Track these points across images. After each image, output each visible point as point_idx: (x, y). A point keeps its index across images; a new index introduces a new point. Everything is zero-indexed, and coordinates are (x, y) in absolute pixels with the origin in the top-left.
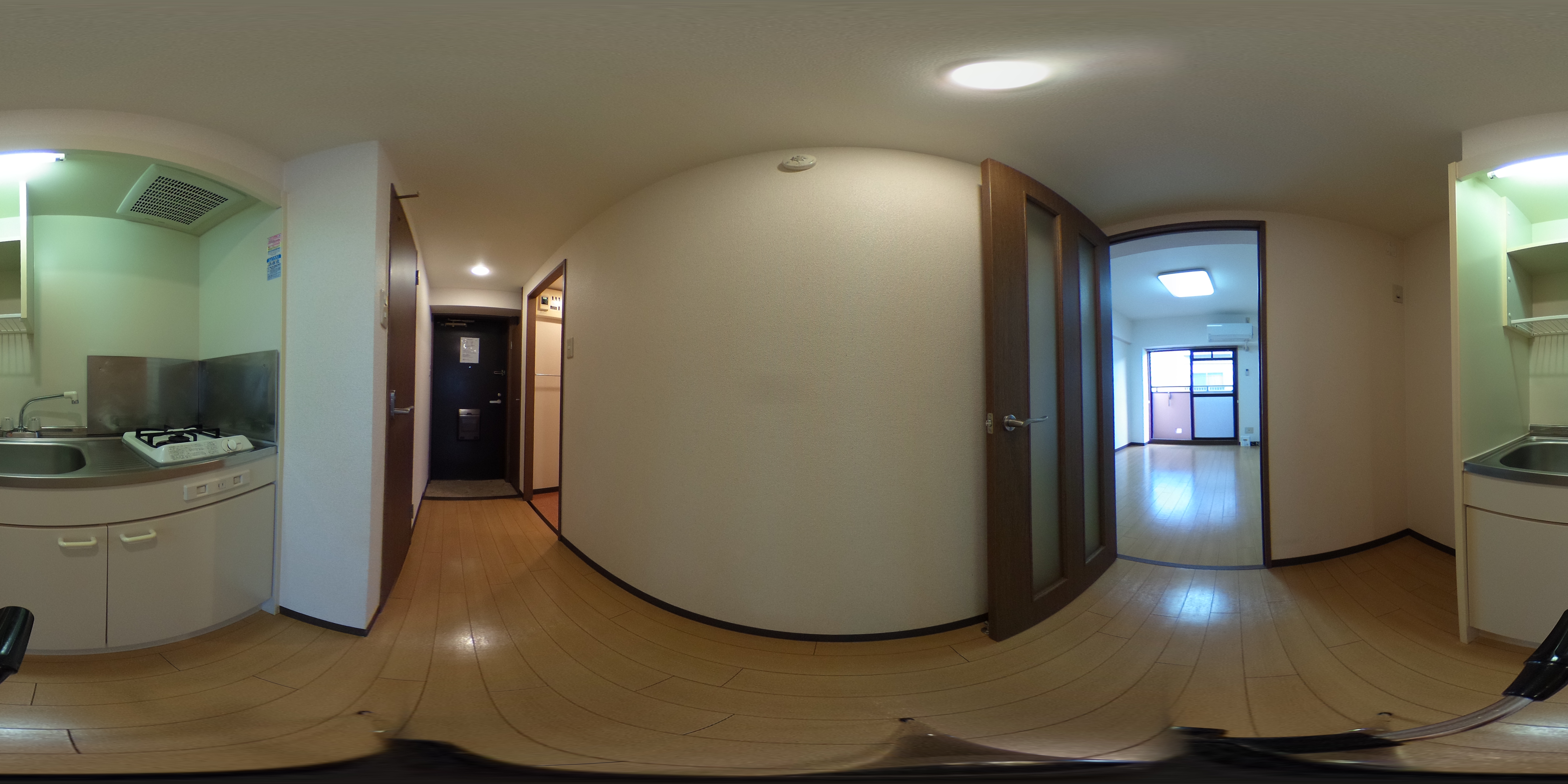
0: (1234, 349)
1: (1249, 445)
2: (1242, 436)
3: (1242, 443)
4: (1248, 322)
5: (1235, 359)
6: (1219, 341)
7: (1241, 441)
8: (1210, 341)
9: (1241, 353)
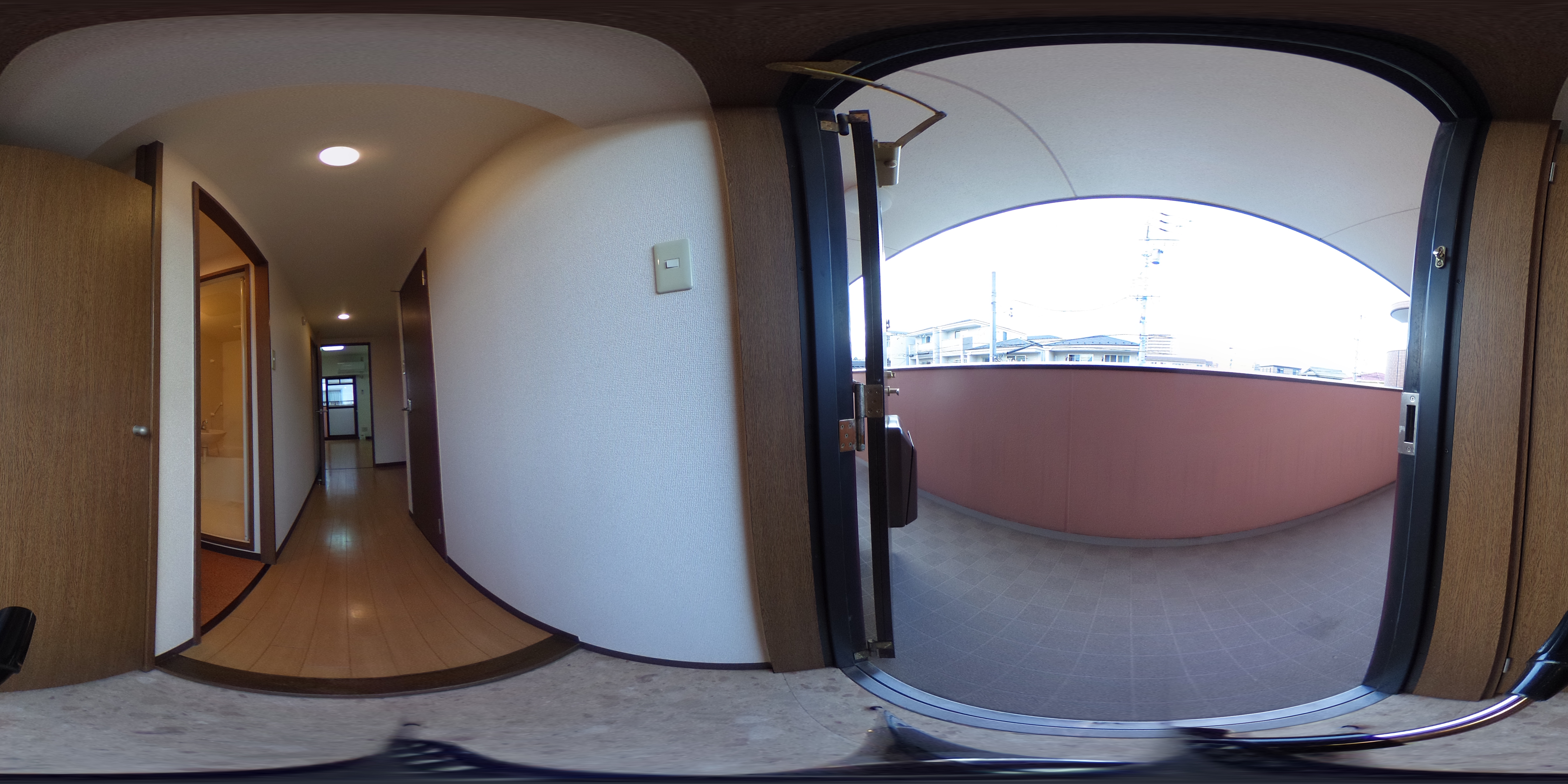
0: (353, 377)
1: (365, 439)
2: (361, 433)
3: (361, 438)
4: (362, 360)
5: (354, 384)
6: (344, 373)
7: (360, 436)
8: (339, 372)
9: (358, 380)
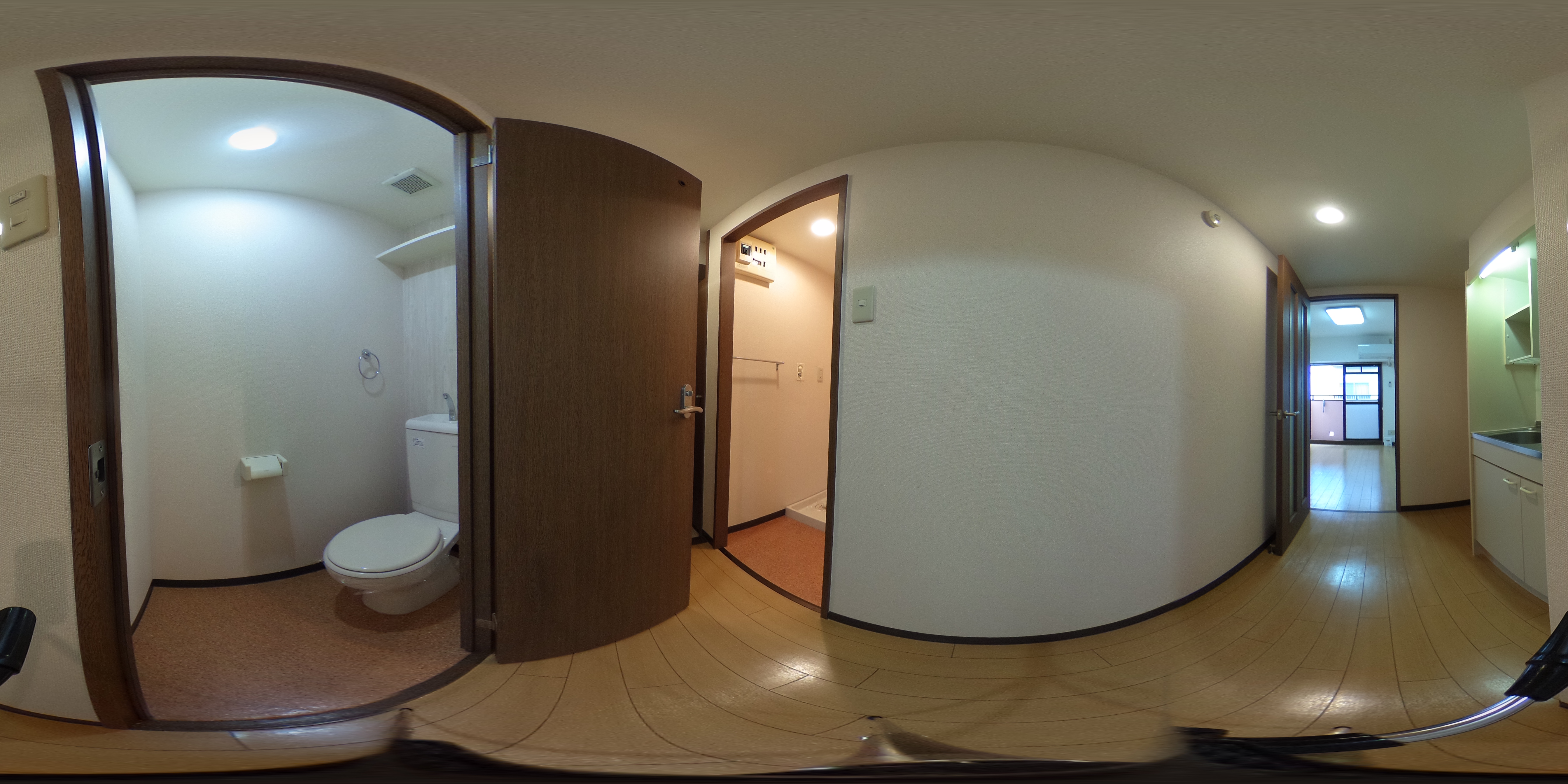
0: (1379, 365)
1: (1391, 445)
2: (1384, 437)
3: (1385, 443)
4: (1387, 343)
5: (1380, 374)
6: (1366, 358)
8: (1360, 358)
9: (1384, 368)
